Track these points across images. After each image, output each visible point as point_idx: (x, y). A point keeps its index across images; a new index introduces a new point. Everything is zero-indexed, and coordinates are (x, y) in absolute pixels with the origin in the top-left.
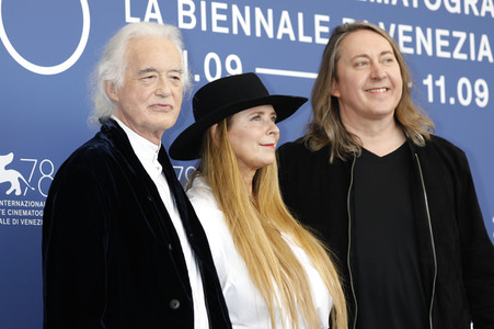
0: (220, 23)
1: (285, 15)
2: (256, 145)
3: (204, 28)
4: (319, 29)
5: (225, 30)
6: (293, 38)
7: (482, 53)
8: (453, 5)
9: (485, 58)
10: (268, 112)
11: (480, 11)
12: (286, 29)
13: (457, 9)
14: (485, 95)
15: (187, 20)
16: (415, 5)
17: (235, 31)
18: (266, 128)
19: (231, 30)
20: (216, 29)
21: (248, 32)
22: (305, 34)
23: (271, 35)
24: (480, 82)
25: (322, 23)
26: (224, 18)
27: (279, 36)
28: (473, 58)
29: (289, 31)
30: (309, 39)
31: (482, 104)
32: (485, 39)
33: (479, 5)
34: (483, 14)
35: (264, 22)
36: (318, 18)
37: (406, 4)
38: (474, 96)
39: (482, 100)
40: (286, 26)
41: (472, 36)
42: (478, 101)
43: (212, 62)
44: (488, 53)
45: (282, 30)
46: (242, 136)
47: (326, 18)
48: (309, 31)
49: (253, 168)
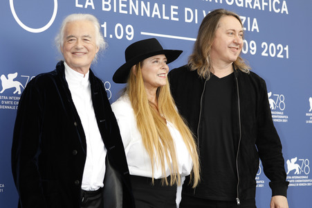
0: (123, 8)
1: (156, 5)
2: (156, 76)
3: (115, 11)
4: (173, 13)
5: (126, 12)
6: (160, 17)
7: (253, 27)
8: (240, 3)
9: (255, 30)
10: (162, 58)
11: (253, 6)
12: (156, 13)
13: (242, 5)
14: (255, 48)
15: (107, 6)
16: (221, 2)
17: (131, 13)
18: (161, 66)
19: (129, 12)
20: (121, 11)
21: (137, 13)
22: (166, 16)
23: (148, 15)
24: (252, 42)
25: (174, 10)
26: (125, 6)
27: (153, 16)
28: (249, 30)
29: (158, 13)
30: (168, 18)
31: (253, 53)
32: (255, 20)
33: (253, 3)
34: (254, 8)
35: (145, 9)
36: (172, 7)
37: (216, 1)
38: (249, 49)
39: (253, 51)
40: (156, 11)
41: (249, 18)
42: (251, 51)
43: (119, 28)
44: (257, 28)
45: (154, 13)
46: (148, 70)
47: (177, 8)
48: (168, 14)
49: (155, 87)
